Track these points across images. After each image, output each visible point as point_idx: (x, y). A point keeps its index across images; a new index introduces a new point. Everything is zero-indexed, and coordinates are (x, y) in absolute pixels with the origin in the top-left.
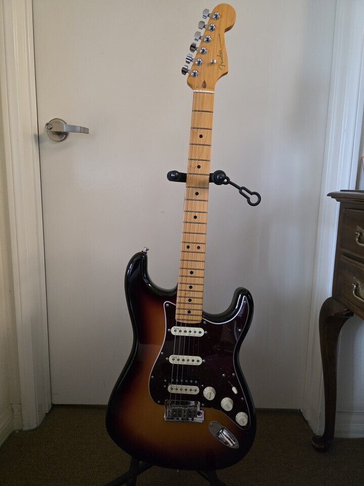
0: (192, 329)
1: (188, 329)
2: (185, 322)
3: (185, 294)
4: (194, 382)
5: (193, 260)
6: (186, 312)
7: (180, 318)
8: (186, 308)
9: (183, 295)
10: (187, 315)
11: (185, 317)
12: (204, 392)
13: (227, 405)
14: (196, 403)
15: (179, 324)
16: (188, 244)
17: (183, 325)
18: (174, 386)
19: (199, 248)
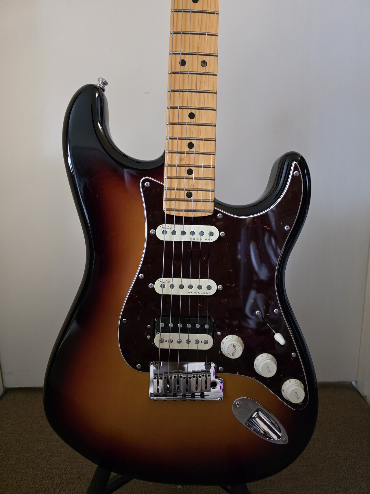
0: (197, 228)
1: (187, 228)
2: (182, 214)
3: (181, 160)
4: (202, 326)
5: (194, 88)
6: (183, 195)
7: (173, 207)
8: (182, 187)
9: (176, 162)
10: (186, 201)
11: (183, 205)
12: (222, 345)
13: (266, 366)
14: (208, 366)
15: (171, 220)
16: (183, 57)
17: (179, 220)
18: (166, 336)
19: (204, 63)
